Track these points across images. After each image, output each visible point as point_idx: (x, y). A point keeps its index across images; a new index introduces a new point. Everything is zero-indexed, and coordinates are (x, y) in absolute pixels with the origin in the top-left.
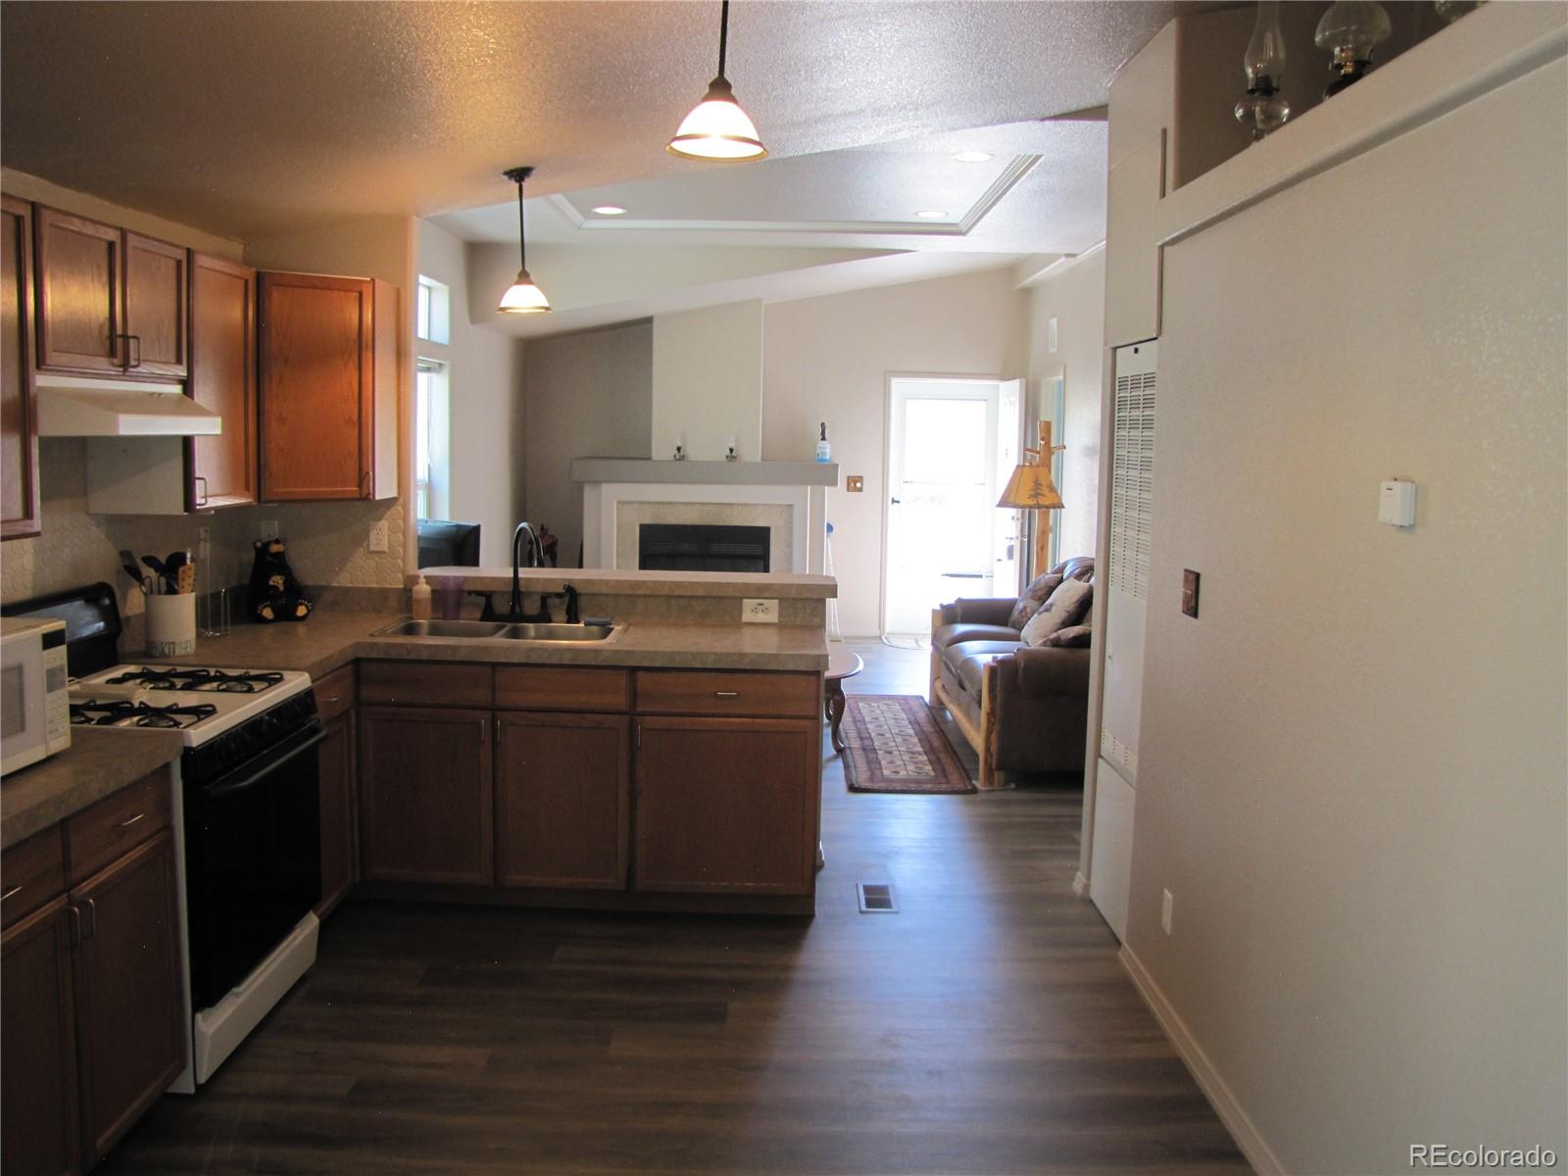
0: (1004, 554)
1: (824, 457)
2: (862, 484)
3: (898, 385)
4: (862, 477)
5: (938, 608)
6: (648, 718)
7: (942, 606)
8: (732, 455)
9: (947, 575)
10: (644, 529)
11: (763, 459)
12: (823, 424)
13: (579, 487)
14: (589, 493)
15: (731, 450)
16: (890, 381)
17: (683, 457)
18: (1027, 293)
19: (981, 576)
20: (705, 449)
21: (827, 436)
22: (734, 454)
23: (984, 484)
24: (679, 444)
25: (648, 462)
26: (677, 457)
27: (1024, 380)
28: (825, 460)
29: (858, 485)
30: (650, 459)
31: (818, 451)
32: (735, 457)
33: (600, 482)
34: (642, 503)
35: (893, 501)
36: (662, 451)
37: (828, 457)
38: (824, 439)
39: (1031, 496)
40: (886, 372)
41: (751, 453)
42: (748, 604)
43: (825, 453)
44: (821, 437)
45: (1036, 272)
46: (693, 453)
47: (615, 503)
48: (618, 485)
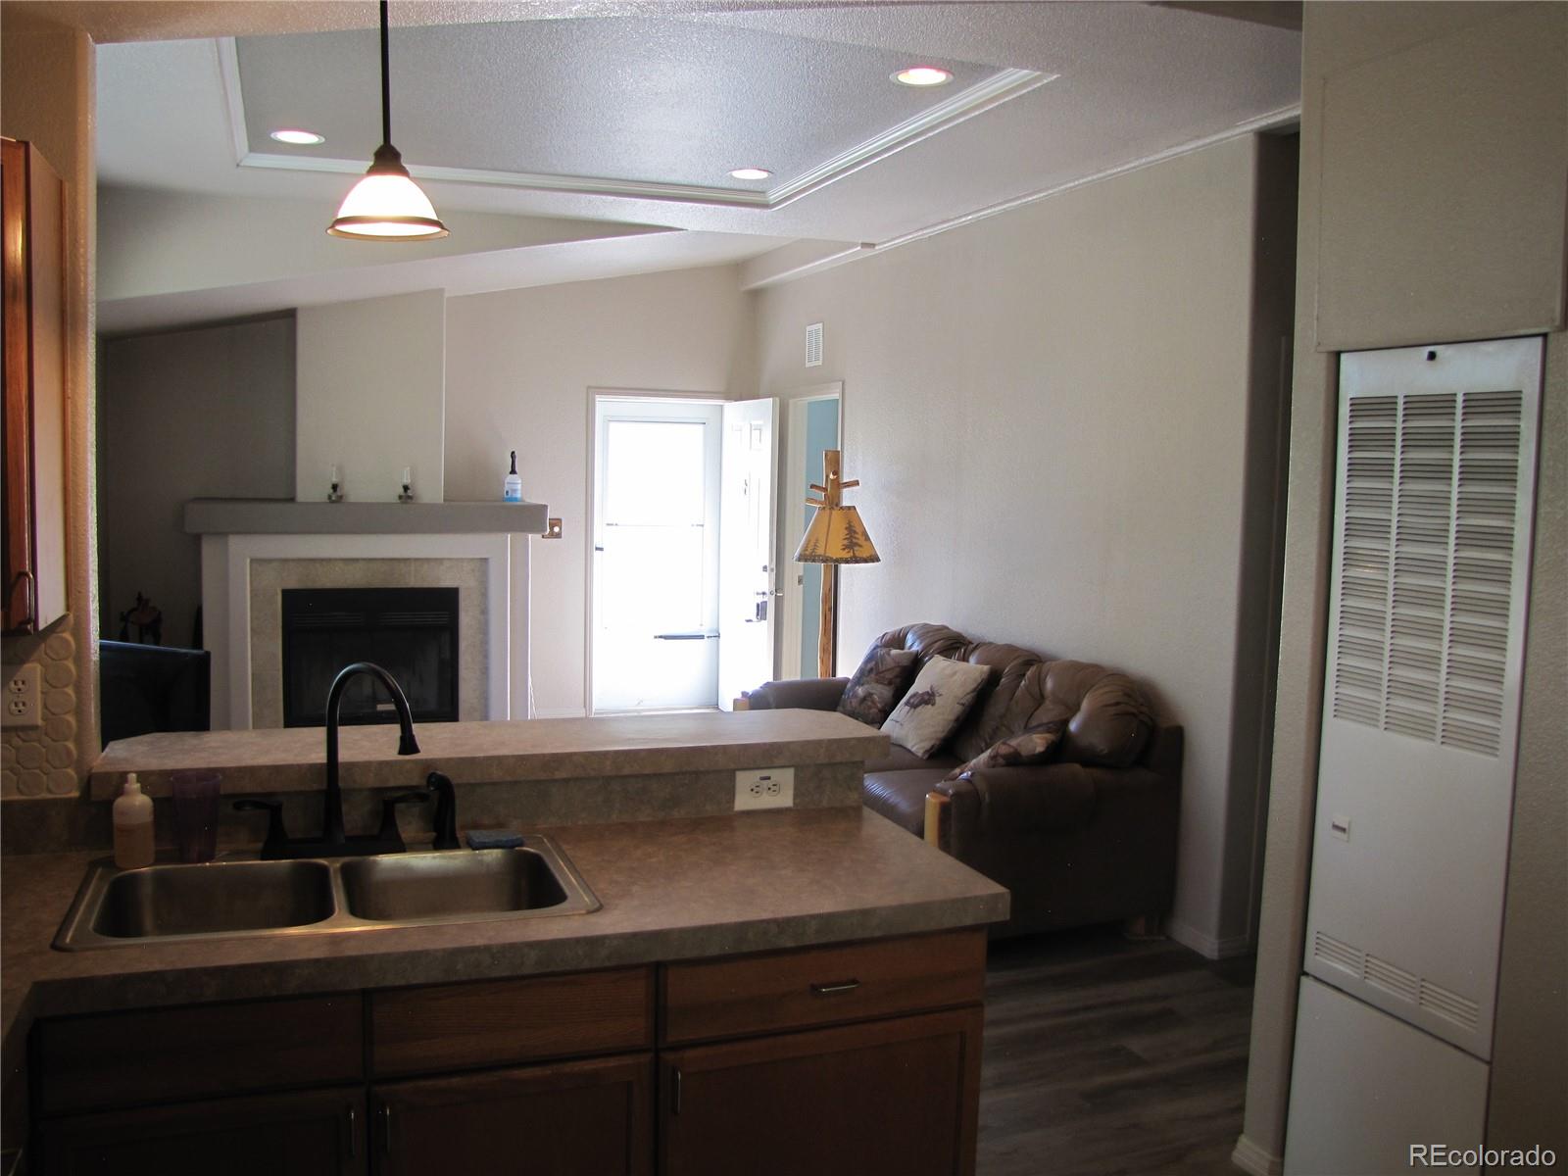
0: (752, 613)
1: (514, 495)
2: (561, 529)
3: (604, 405)
4: (560, 520)
5: (739, 696)
6: (689, 1054)
7: (744, 694)
8: (407, 494)
9: (661, 637)
10: (287, 594)
11: (445, 500)
12: (513, 453)
13: (197, 539)
14: (208, 549)
15: (406, 488)
16: (594, 400)
17: (341, 497)
18: (756, 295)
19: (702, 637)
20: (370, 485)
21: (517, 469)
22: (410, 493)
23: (702, 526)
24: (335, 480)
25: (289, 506)
26: (333, 498)
27: (777, 399)
28: (516, 499)
29: (556, 529)
30: (292, 500)
31: (507, 488)
32: (410, 498)
33: (225, 534)
34: (285, 561)
35: (597, 549)
36: (310, 488)
37: (519, 495)
38: (513, 472)
39: (846, 547)
40: (589, 387)
41: (431, 492)
42: (745, 780)
43: (515, 491)
44: (510, 469)
45: (787, 269)
46: (356, 492)
47: (248, 561)
48: (249, 538)
